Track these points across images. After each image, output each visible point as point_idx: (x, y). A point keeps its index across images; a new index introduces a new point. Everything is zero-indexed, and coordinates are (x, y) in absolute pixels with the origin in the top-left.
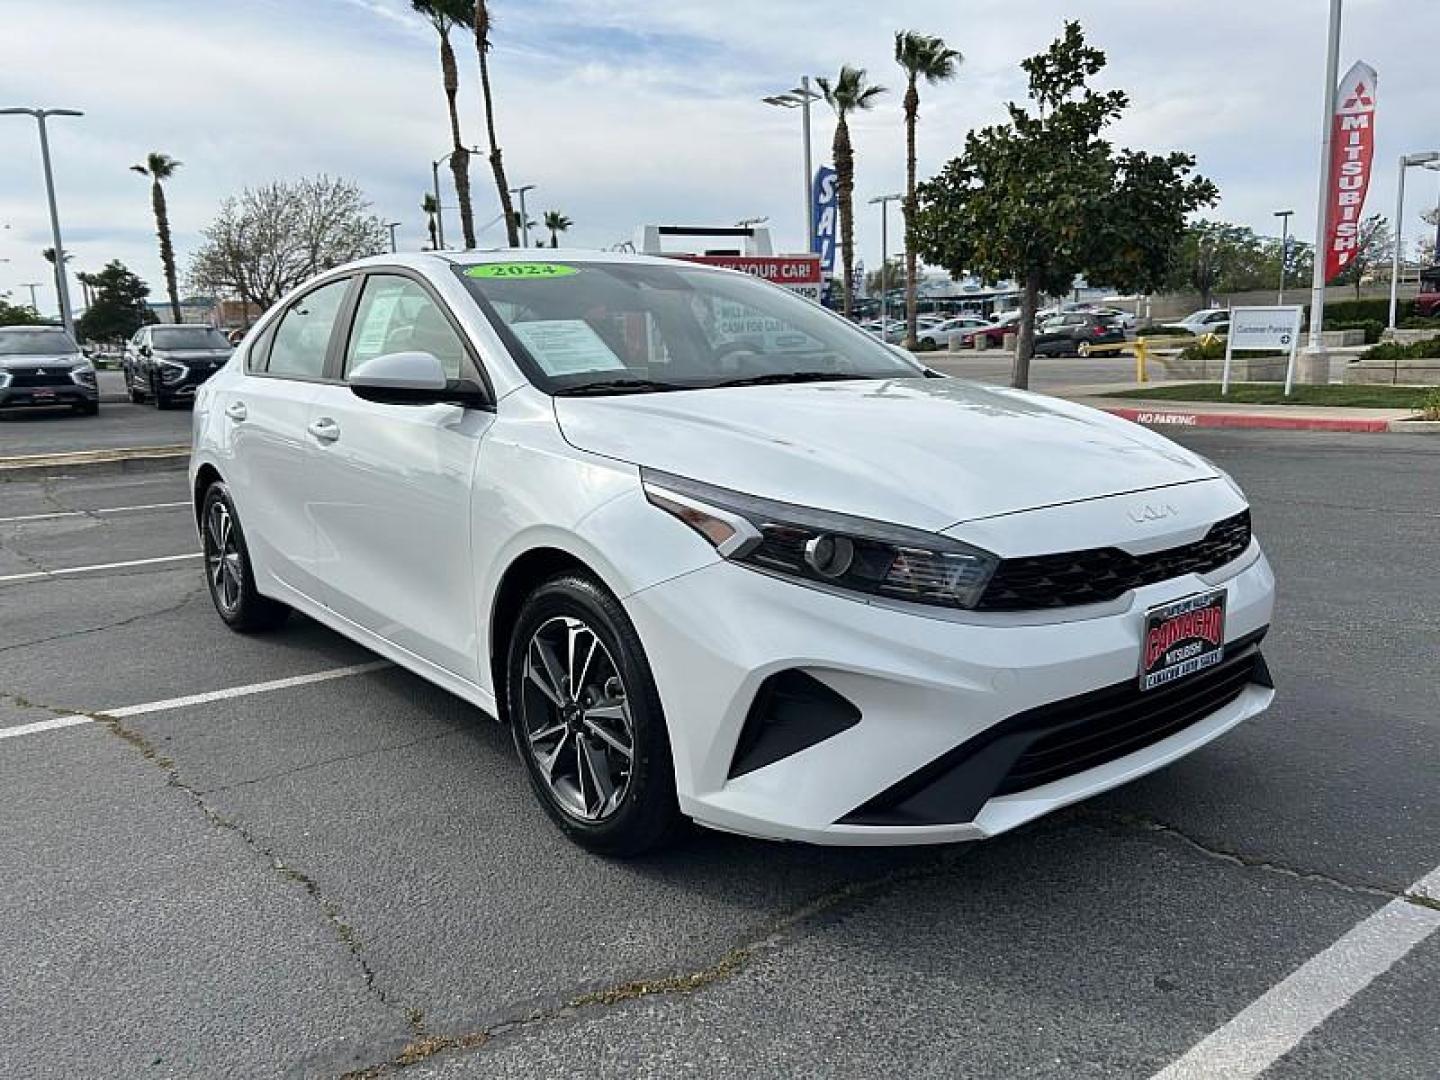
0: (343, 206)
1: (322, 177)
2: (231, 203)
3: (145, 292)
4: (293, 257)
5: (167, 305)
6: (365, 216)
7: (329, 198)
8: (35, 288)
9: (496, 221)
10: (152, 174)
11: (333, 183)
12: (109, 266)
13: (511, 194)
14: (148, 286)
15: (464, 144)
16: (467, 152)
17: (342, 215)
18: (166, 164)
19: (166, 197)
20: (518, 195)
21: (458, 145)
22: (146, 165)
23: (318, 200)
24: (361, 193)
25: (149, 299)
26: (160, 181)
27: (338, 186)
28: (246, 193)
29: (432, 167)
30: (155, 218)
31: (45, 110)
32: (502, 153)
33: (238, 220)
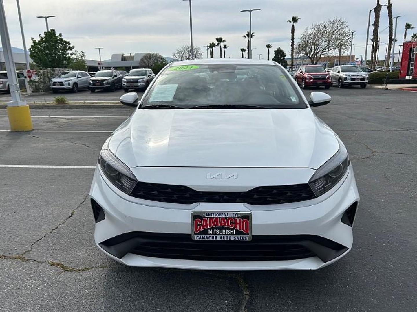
0: (340, 27)
1: (335, 19)
2: (307, 29)
3: (285, 56)
4: (322, 44)
5: (290, 59)
6: (346, 30)
7: (336, 25)
8: (260, 55)
9: (387, 28)
10: (292, 22)
11: (338, 20)
12: (277, 49)
13: (393, 19)
14: (286, 54)
15: (380, 3)
16: (381, 5)
17: (339, 30)
18: (297, 19)
19: (295, 29)
20: (395, 19)
21: (378, 4)
22: (291, 20)
23: (333, 26)
24: (347, 22)
25: (285, 58)
26: (294, 24)
27: (339, 21)
28: (313, 26)
29: (369, 12)
30: (291, 34)
31: (252, 10)
32: (392, 5)
33: (308, 34)
